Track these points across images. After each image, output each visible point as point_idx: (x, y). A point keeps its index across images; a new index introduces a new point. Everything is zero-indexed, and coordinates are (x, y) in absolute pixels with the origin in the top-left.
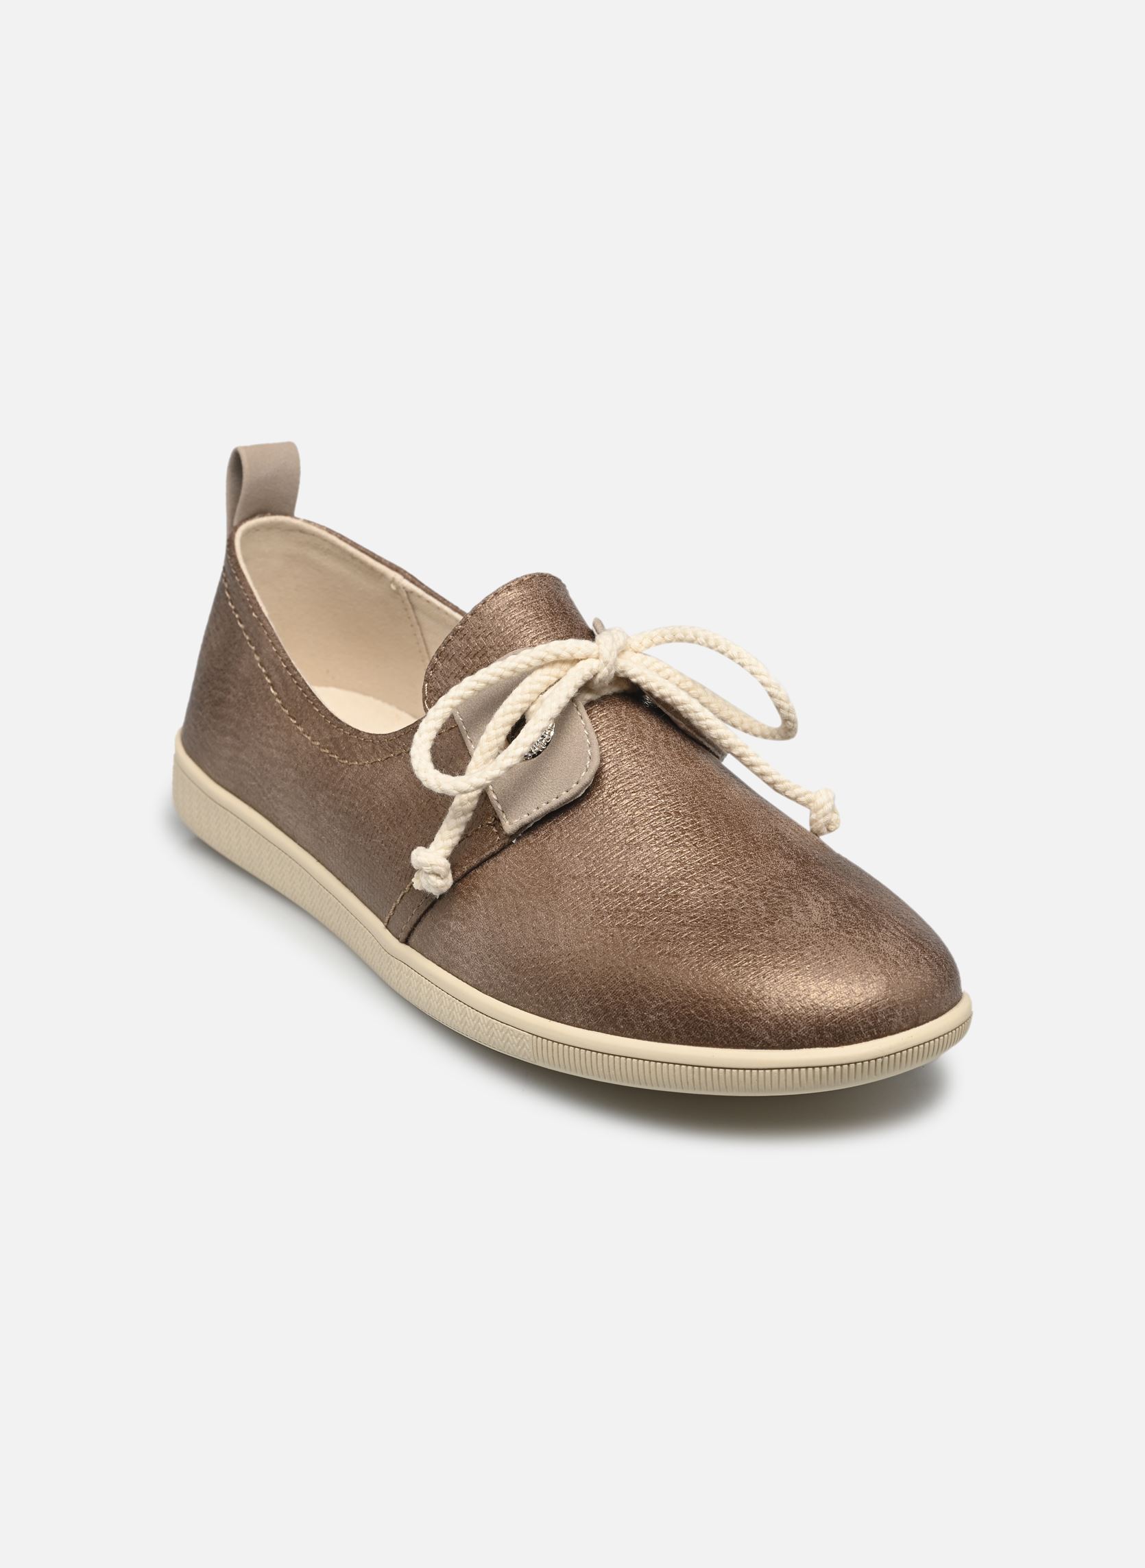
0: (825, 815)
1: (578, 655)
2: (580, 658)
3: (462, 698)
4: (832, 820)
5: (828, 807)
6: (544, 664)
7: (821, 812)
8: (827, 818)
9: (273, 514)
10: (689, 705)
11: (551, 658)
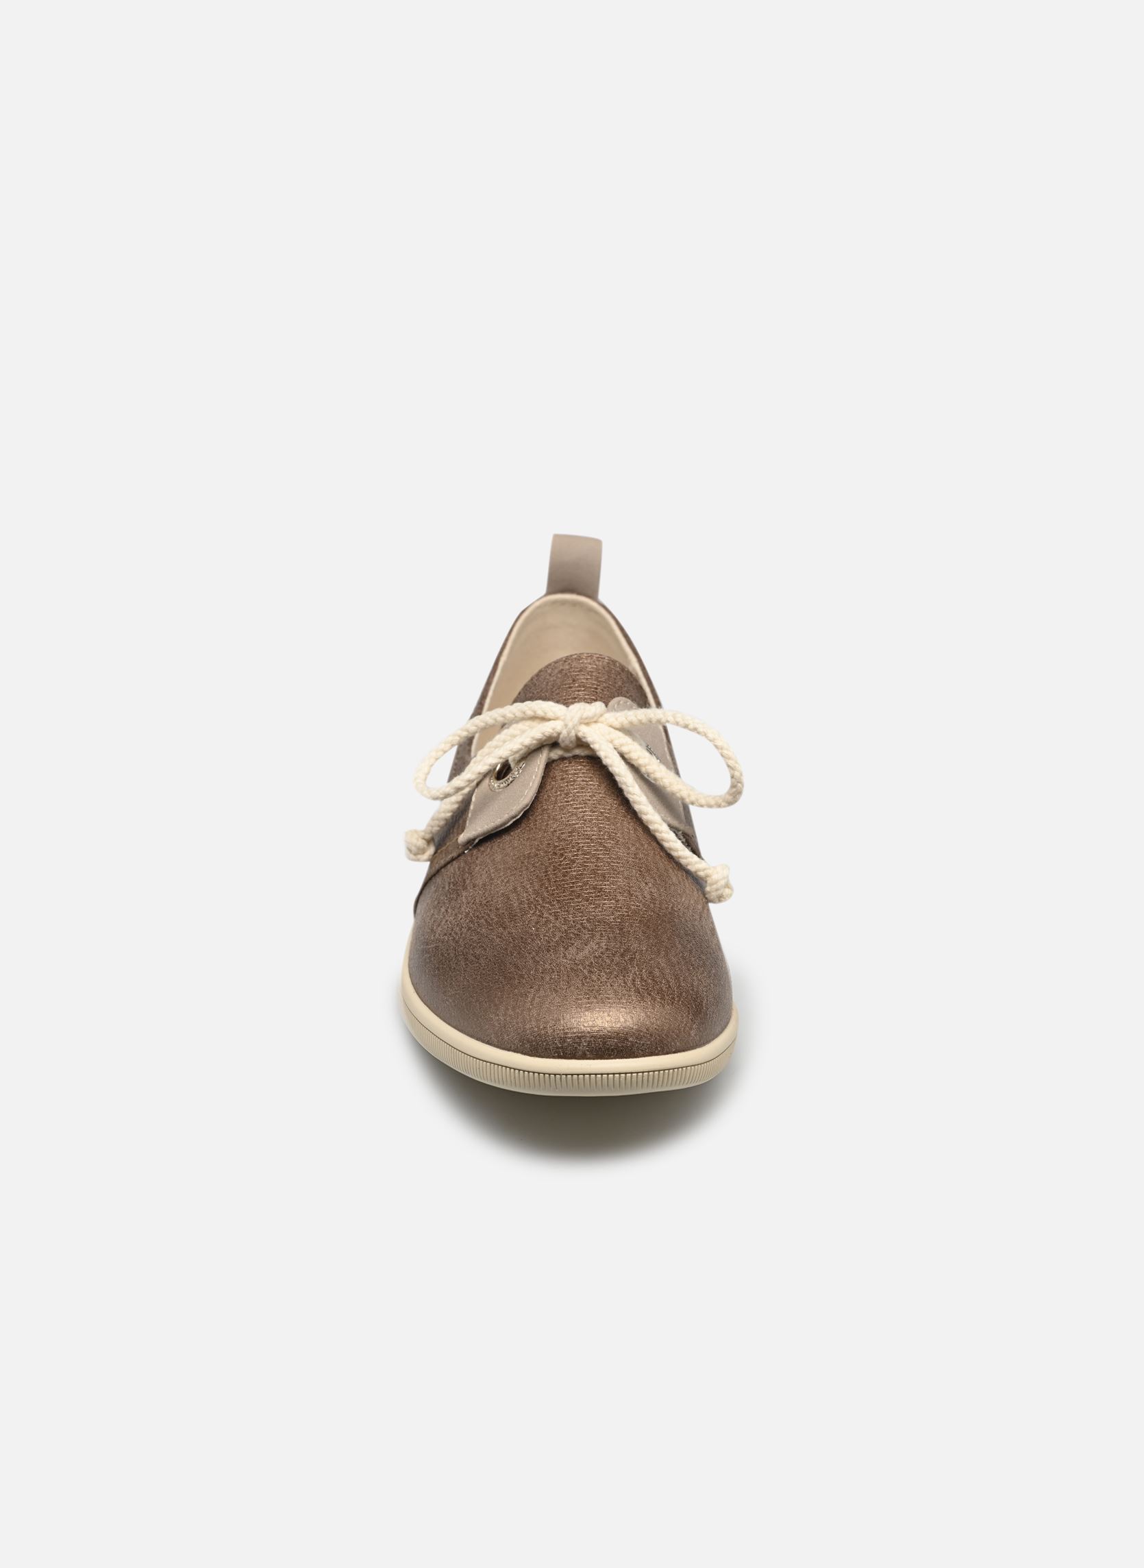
0: (717, 890)
1: (550, 715)
2: (552, 718)
3: (468, 731)
4: (724, 894)
5: (723, 883)
6: (526, 719)
7: (715, 886)
8: (719, 892)
9: (579, 593)
10: (624, 779)
11: (530, 713)
